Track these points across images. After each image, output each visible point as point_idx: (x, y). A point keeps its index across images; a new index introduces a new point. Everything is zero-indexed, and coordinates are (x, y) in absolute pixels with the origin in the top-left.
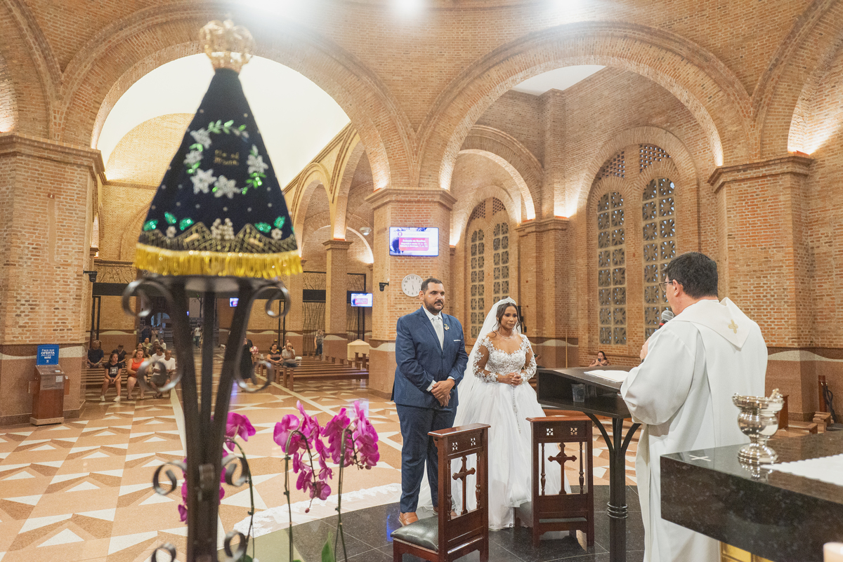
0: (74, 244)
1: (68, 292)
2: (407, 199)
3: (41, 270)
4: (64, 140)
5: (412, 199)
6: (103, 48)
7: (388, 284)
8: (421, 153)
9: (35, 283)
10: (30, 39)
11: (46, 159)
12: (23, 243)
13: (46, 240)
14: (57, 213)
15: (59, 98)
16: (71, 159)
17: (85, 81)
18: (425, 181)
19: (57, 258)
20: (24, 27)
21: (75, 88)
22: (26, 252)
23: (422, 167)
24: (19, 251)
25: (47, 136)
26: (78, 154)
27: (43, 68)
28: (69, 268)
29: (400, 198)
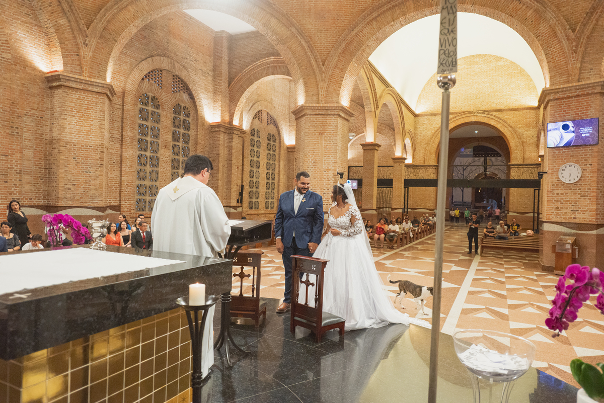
0: (332, 159)
1: (329, 184)
2: (566, 96)
3: (317, 173)
4: (326, 103)
5: (571, 95)
6: (343, 45)
7: (546, 173)
8: (581, 50)
9: (315, 180)
10: (309, 54)
11: (318, 114)
12: (309, 160)
13: (319, 157)
14: (324, 142)
15: (323, 80)
16: (329, 112)
17: (336, 67)
18: (585, 75)
19: (324, 167)
20: (306, 48)
21: (330, 72)
22: (310, 164)
23: (582, 62)
24: (307, 164)
25: (318, 103)
26: (332, 109)
27: (315, 67)
28: (330, 172)
29: (558, 96)
